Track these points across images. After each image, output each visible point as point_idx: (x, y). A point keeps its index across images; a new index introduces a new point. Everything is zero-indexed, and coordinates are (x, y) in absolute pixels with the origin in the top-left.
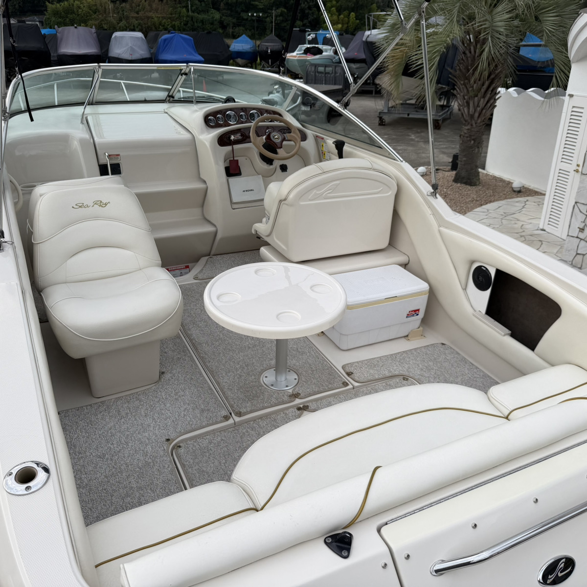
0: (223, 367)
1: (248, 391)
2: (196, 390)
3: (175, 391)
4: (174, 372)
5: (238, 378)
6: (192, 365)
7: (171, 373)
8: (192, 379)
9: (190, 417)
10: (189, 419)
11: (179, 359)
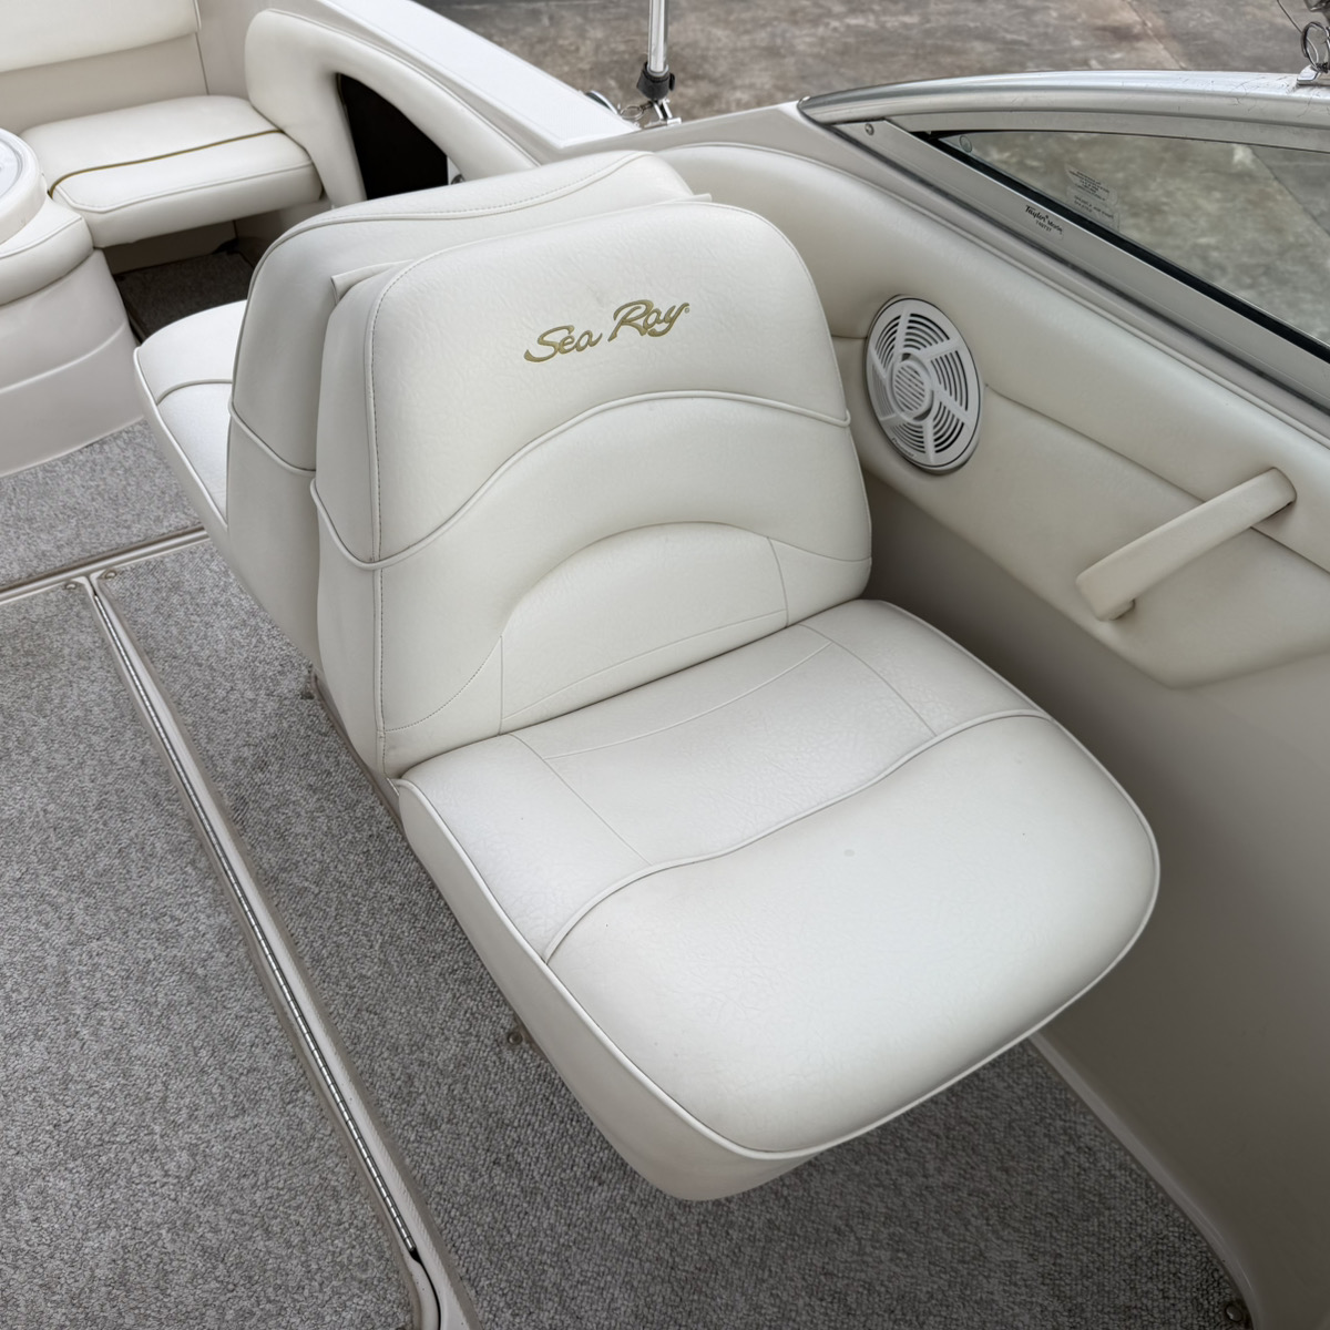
0: (95, 739)
1: (28, 653)
2: (195, 648)
3: (260, 641)
4: (271, 706)
5: (50, 701)
6: (210, 740)
7: (281, 698)
8: (207, 687)
9: (211, 571)
10: (214, 566)
11: (262, 766)
